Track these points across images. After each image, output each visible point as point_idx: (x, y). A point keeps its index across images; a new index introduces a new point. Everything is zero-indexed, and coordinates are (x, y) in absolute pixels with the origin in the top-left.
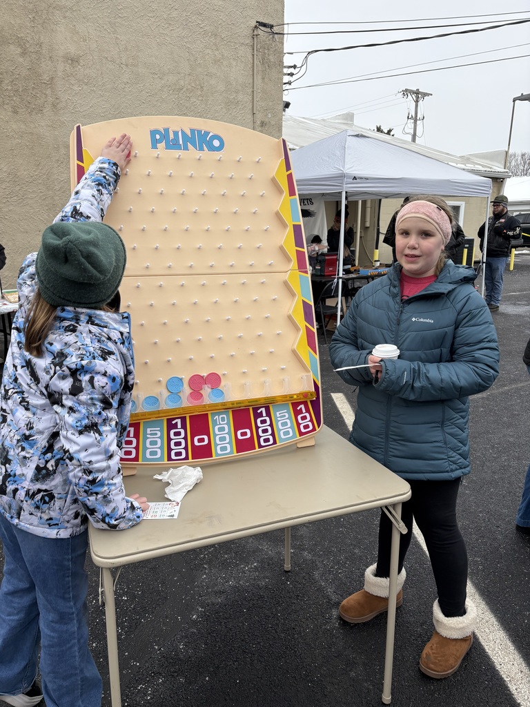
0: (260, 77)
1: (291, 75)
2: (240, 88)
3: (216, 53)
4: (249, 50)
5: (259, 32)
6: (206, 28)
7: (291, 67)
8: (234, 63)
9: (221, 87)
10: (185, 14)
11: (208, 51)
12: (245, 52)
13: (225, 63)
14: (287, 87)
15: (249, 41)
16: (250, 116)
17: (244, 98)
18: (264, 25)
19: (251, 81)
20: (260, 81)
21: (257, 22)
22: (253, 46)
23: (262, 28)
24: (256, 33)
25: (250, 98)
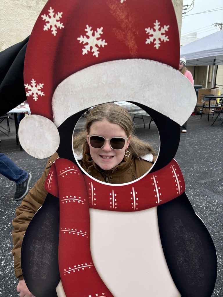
1: (186, 9)
7: (186, 6)
14: (184, 15)
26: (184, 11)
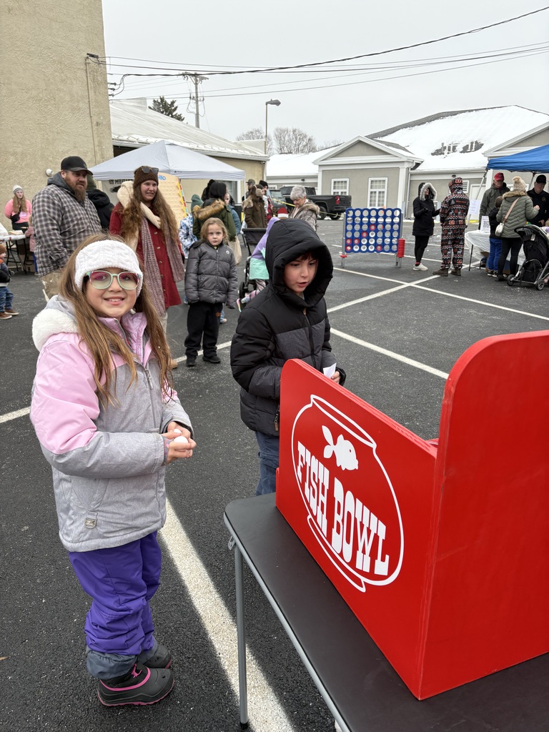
0: (93, 91)
1: (114, 89)
2: (80, 99)
3: (62, 75)
4: (84, 73)
5: (89, 61)
6: (54, 58)
7: (113, 84)
8: (75, 82)
9: (67, 98)
10: (39, 49)
11: (57, 74)
12: (81, 74)
13: (68, 82)
14: (111, 97)
15: (83, 67)
16: (89, 118)
17: (83, 105)
18: (93, 56)
19: (87, 94)
20: (93, 94)
21: (88, 54)
22: (86, 70)
23: (91, 58)
24: (87, 61)
25: (88, 105)
26: (110, 92)
